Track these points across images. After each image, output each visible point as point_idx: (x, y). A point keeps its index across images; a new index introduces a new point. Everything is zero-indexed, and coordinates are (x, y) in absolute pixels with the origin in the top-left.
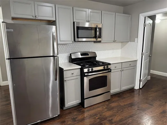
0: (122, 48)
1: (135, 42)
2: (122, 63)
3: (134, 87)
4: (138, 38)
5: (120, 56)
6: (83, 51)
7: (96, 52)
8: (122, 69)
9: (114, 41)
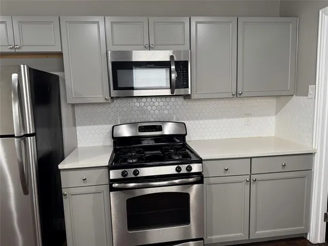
0: (278, 110)
1: (309, 96)
2: (251, 158)
3: (306, 234)
4: (315, 84)
5: (273, 135)
6: (152, 120)
7: (187, 123)
8: (253, 177)
9: (237, 95)
